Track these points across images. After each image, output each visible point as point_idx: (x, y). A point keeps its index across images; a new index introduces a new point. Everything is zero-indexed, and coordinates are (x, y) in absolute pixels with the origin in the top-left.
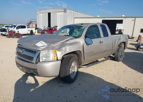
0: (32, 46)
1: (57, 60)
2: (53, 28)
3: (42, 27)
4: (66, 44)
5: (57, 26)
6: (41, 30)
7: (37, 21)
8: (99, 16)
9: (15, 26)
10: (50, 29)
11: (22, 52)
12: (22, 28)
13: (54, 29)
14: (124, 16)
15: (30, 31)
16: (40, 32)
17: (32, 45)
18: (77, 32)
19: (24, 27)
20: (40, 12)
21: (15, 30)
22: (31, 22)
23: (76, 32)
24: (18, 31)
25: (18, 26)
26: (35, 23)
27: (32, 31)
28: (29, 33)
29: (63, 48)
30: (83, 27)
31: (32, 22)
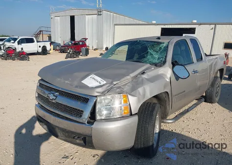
0: (76, 87)
1: (131, 115)
2: (80, 41)
3: (60, 39)
4: (142, 80)
5: (86, 39)
6: (59, 45)
7: (52, 30)
8: (154, 22)
9: (15, 40)
10: (75, 44)
11: (55, 98)
12: (27, 43)
13: (81, 43)
14: (195, 21)
15: (41, 47)
16: (58, 48)
17: (76, 83)
18: (154, 53)
19: (30, 41)
20: (56, 14)
21: (15, 45)
22: (40, 31)
23: (152, 55)
24: (22, 49)
25: (20, 38)
26: (49, 33)
27: (44, 48)
28: (40, 50)
29: (140, 90)
30: (163, 43)
31: (42, 31)
